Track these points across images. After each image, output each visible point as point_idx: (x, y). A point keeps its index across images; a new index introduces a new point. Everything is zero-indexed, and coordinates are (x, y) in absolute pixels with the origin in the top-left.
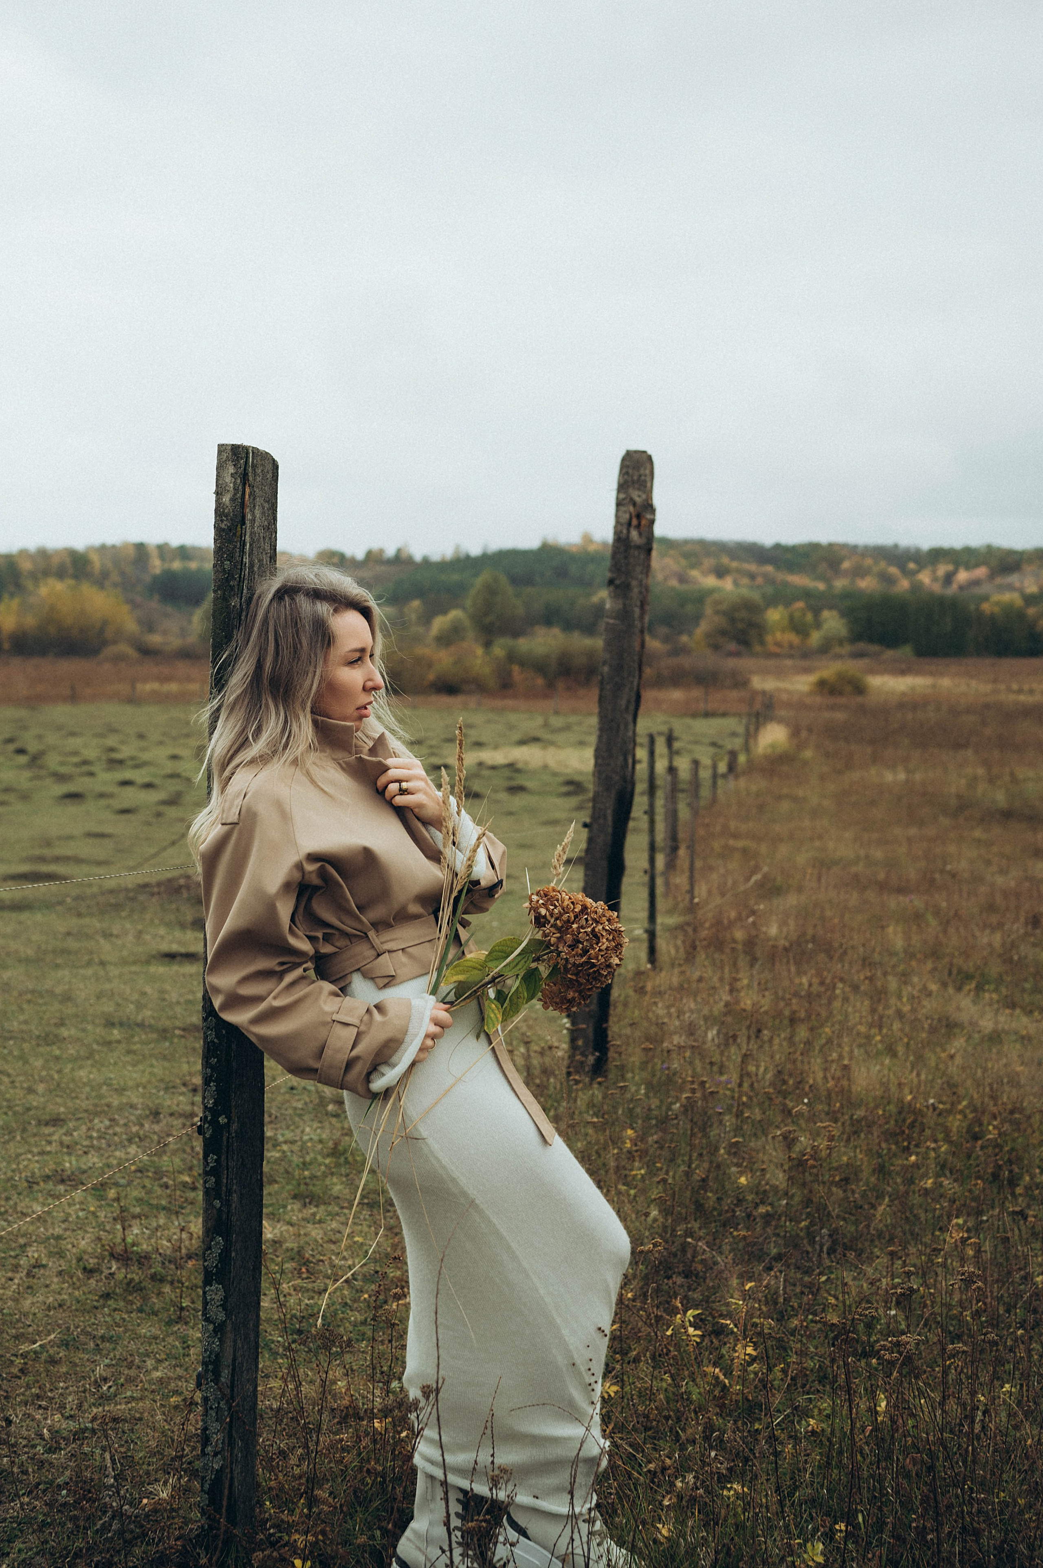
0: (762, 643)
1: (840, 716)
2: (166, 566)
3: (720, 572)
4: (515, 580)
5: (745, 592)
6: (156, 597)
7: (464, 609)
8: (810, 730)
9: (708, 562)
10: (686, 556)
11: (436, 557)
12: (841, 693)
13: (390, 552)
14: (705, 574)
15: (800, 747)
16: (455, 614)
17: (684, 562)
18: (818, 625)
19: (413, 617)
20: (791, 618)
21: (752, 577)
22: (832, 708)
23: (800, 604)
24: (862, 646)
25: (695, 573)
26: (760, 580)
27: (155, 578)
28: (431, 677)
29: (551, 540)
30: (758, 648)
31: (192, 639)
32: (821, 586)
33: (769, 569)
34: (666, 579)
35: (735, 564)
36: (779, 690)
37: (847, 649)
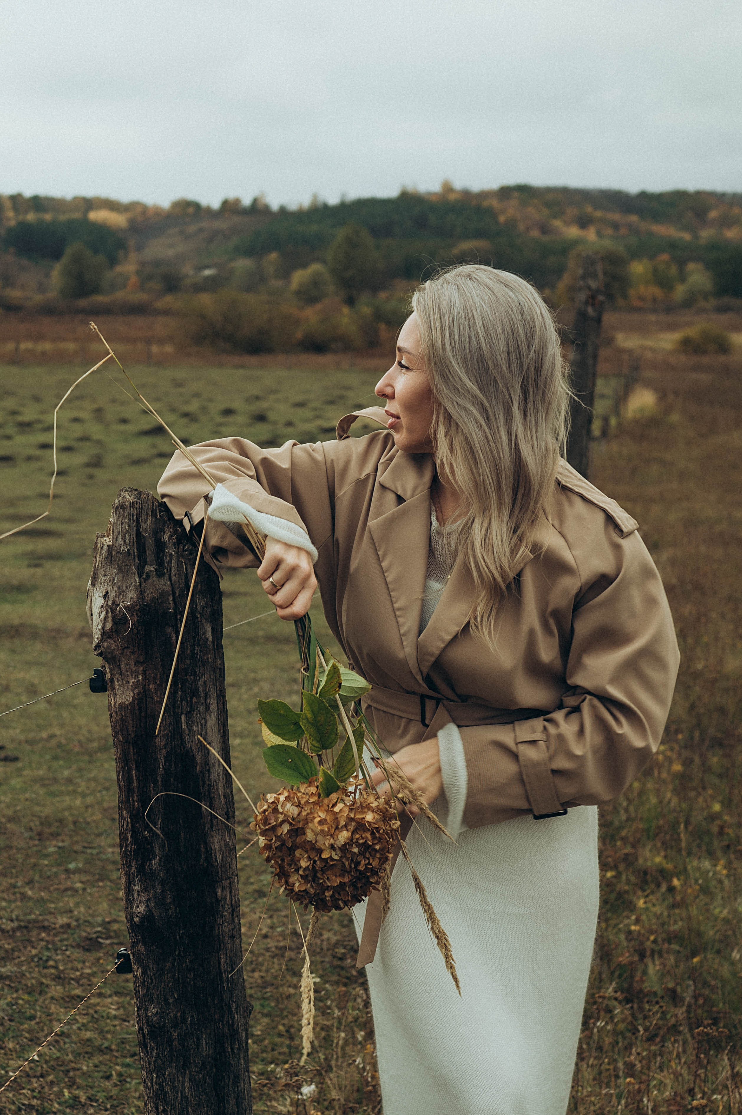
0: (625, 297)
1: (704, 378)
2: (21, 218)
3: (583, 222)
4: (375, 232)
5: (608, 243)
6: (12, 250)
7: (324, 262)
8: (676, 393)
9: (571, 212)
10: (548, 205)
11: (293, 206)
12: (705, 352)
13: (247, 201)
14: (567, 224)
15: (668, 410)
16: (315, 267)
17: (546, 211)
18: (682, 278)
19: (271, 270)
20: (655, 270)
21: (616, 226)
22: (697, 368)
23: (665, 257)
24: (726, 300)
25: (557, 223)
26: (623, 231)
27: (10, 230)
28: (299, 335)
29: (410, 188)
30: (621, 302)
31: (52, 294)
32: (687, 237)
33: (634, 218)
34: (528, 229)
35: (598, 214)
36: (644, 348)
37: (713, 302)
